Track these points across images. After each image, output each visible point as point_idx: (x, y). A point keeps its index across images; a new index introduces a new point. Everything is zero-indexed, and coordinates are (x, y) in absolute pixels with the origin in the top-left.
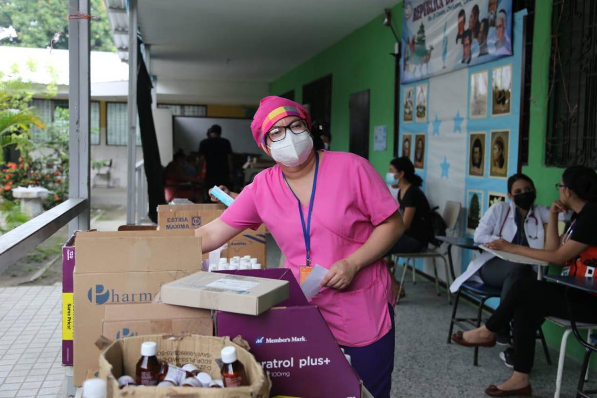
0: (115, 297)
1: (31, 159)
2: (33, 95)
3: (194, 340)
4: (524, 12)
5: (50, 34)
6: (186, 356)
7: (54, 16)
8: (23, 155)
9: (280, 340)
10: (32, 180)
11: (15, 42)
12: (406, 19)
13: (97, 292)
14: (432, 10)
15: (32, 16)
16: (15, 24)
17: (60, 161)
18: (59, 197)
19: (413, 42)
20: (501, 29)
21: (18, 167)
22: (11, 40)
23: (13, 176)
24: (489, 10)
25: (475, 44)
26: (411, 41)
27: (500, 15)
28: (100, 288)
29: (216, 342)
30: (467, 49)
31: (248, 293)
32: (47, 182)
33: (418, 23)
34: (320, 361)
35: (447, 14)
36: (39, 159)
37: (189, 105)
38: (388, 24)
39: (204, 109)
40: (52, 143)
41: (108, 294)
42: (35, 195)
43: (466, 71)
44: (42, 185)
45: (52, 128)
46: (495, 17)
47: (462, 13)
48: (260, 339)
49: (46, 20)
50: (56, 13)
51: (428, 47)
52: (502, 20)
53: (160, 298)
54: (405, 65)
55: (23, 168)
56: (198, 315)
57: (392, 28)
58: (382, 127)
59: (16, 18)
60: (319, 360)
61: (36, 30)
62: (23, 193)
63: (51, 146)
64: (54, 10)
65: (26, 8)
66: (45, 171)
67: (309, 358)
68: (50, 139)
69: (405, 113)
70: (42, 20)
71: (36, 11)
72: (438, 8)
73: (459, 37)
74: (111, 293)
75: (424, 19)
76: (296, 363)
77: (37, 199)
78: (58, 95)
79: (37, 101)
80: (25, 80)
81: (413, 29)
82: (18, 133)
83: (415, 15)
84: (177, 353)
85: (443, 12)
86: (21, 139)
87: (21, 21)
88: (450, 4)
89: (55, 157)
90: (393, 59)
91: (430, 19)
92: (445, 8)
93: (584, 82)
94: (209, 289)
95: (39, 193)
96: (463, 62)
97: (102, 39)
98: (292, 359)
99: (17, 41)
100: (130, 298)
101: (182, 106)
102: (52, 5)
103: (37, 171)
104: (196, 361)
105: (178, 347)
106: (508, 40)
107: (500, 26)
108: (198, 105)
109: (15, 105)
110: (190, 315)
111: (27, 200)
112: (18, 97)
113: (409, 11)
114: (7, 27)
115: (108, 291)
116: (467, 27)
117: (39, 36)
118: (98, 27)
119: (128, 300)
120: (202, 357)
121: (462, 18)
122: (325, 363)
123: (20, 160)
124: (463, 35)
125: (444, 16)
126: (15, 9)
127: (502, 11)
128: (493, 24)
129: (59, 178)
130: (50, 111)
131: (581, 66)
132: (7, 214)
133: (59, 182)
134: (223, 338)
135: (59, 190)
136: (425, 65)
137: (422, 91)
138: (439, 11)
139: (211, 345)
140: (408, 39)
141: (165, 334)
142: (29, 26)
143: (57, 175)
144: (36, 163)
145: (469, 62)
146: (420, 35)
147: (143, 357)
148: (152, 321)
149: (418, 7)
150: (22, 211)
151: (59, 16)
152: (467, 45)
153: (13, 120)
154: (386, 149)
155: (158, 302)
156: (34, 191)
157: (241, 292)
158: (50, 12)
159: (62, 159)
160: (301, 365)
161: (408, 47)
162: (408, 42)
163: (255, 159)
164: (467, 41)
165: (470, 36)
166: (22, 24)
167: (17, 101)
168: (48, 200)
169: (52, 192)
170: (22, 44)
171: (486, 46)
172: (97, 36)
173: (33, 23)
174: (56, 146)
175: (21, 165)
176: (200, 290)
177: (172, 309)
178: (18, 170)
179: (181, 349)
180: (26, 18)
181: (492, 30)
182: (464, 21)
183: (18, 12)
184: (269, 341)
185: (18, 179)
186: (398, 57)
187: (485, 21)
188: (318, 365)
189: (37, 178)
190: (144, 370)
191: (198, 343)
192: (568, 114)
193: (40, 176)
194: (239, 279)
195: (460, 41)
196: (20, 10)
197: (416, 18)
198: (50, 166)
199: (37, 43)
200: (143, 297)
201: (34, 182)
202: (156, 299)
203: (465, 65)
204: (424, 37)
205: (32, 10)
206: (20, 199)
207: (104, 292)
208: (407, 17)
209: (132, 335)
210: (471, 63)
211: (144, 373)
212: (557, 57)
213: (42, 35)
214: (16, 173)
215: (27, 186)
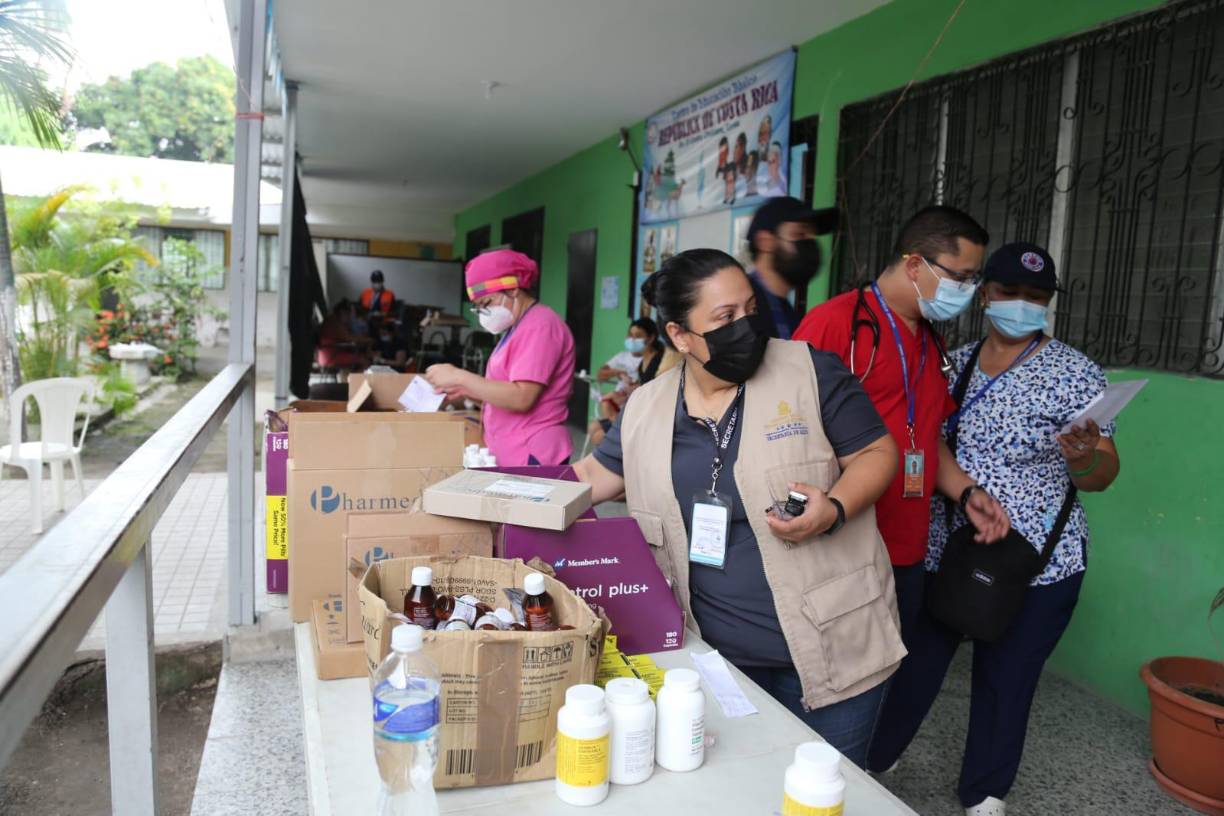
0: (348, 503)
1: (133, 307)
2: (139, 221)
3: (474, 563)
4: (803, 148)
5: (155, 140)
6: (461, 585)
7: (161, 115)
8: (123, 301)
9: (585, 563)
10: (135, 334)
11: (108, 149)
12: (649, 143)
13: (323, 496)
14: (685, 135)
15: (132, 114)
16: (109, 125)
17: (172, 310)
18: (171, 357)
19: (659, 173)
20: (774, 166)
21: (115, 316)
22: (103, 146)
23: (109, 328)
24: (760, 141)
25: (741, 181)
26: (655, 170)
27: (773, 148)
28: (327, 491)
29: (503, 565)
30: (730, 185)
31: (548, 500)
32: (154, 339)
33: (665, 150)
34: (635, 589)
35: (704, 141)
36: (144, 306)
37: (345, 239)
38: (625, 147)
39: (365, 245)
40: (161, 286)
41: (337, 498)
42: (139, 355)
43: (728, 214)
44: (147, 342)
45: (161, 266)
46: (767, 150)
47: (724, 141)
48: (560, 561)
49: (150, 121)
50: (165, 112)
51: (678, 179)
52: (776, 154)
53: (421, 507)
54: (646, 199)
55: (122, 319)
56: (473, 529)
57: (630, 153)
58: (613, 279)
59: (110, 117)
60: (634, 587)
61: (136, 133)
62: (124, 353)
63: (160, 289)
64: (162, 108)
65: (125, 104)
66: (152, 323)
67: (621, 585)
68: (157, 281)
69: (645, 262)
70: (145, 121)
71: (137, 108)
72: (693, 132)
73: (720, 170)
74: (342, 498)
75: (673, 145)
76: (606, 591)
77: (143, 361)
78: (174, 221)
79: (142, 228)
80: (128, 200)
81: (659, 156)
82: (116, 271)
83: (661, 139)
84: (450, 580)
85: (698, 139)
86: (120, 279)
87: (116, 121)
88: (709, 129)
89: (165, 303)
90: (630, 193)
91: (681, 145)
92: (702, 133)
93: (874, 238)
94: (491, 494)
95: (146, 352)
96: (725, 202)
97: (226, 149)
98: (600, 586)
99: (111, 148)
100: (368, 504)
101: (336, 240)
102: (160, 101)
103: (141, 324)
104: (474, 591)
105: (451, 573)
106: (783, 178)
107: (774, 161)
108: (358, 240)
109: (113, 234)
110: (463, 529)
111: (130, 361)
112: (118, 222)
113: (653, 133)
114: (98, 128)
115: (338, 495)
116: (730, 159)
117: (140, 141)
118: (221, 132)
119: (363, 507)
120: (483, 586)
121: (724, 148)
122: (641, 591)
123: (119, 307)
124: (725, 169)
125: (699, 144)
126: (110, 106)
127: (777, 143)
128: (765, 158)
129: (170, 332)
130: (157, 242)
131: (872, 218)
132: (105, 380)
133: (170, 338)
134: (513, 561)
135: (171, 348)
136: (673, 202)
137: (669, 235)
138: (695, 135)
139: (495, 570)
140: (652, 169)
141: (433, 556)
142: (128, 128)
143: (168, 328)
144: (139, 311)
145: (732, 203)
146: (668, 165)
147: (414, 587)
148: (412, 538)
149: (666, 129)
150: (123, 376)
151: (169, 116)
152: (731, 181)
153: (115, 254)
154: (618, 307)
155: (418, 512)
156: (139, 349)
157: (539, 499)
158: (157, 110)
159: (175, 307)
160: (611, 594)
161: (652, 177)
162: (652, 172)
163: (437, 314)
164: (730, 176)
165: (734, 170)
166: (119, 125)
167: (117, 229)
168: (156, 362)
169: (161, 352)
170: (117, 152)
171: (755, 184)
172: (219, 145)
173: (132, 124)
174: (166, 289)
175: (120, 315)
176: (479, 497)
177: (440, 520)
178: (116, 321)
179: (454, 576)
180: (124, 117)
181: (762, 166)
182: (727, 151)
183: (113, 109)
184: (573, 563)
185: (115, 333)
186: (637, 189)
187: (755, 153)
188: (633, 594)
189: (141, 333)
190: (416, 605)
191: (478, 568)
192: (855, 275)
193: (145, 330)
194: (523, 480)
195: (721, 175)
196: (116, 107)
197: (662, 143)
198: (157, 316)
199: (137, 149)
200: (385, 502)
201: (137, 338)
202: (416, 507)
203: (728, 206)
204: (673, 166)
205: (132, 107)
206: (120, 360)
207: (332, 497)
208: (650, 140)
209: (386, 557)
210: (736, 204)
211: (417, 610)
212: (844, 205)
213: (146, 141)
214: (113, 325)
215: (128, 342)
